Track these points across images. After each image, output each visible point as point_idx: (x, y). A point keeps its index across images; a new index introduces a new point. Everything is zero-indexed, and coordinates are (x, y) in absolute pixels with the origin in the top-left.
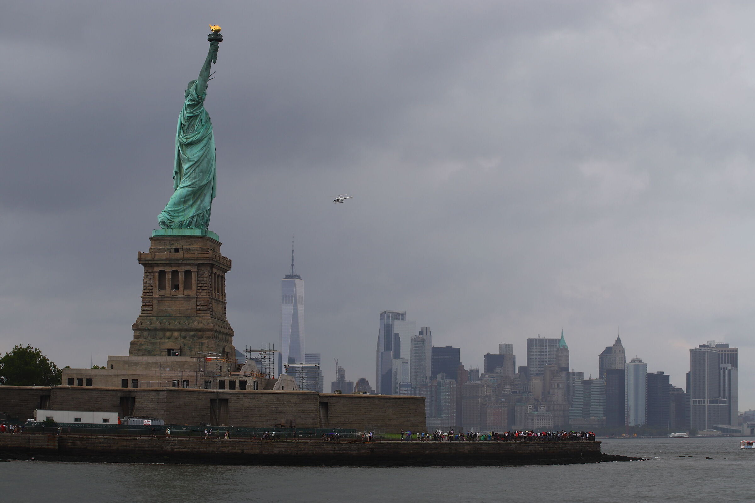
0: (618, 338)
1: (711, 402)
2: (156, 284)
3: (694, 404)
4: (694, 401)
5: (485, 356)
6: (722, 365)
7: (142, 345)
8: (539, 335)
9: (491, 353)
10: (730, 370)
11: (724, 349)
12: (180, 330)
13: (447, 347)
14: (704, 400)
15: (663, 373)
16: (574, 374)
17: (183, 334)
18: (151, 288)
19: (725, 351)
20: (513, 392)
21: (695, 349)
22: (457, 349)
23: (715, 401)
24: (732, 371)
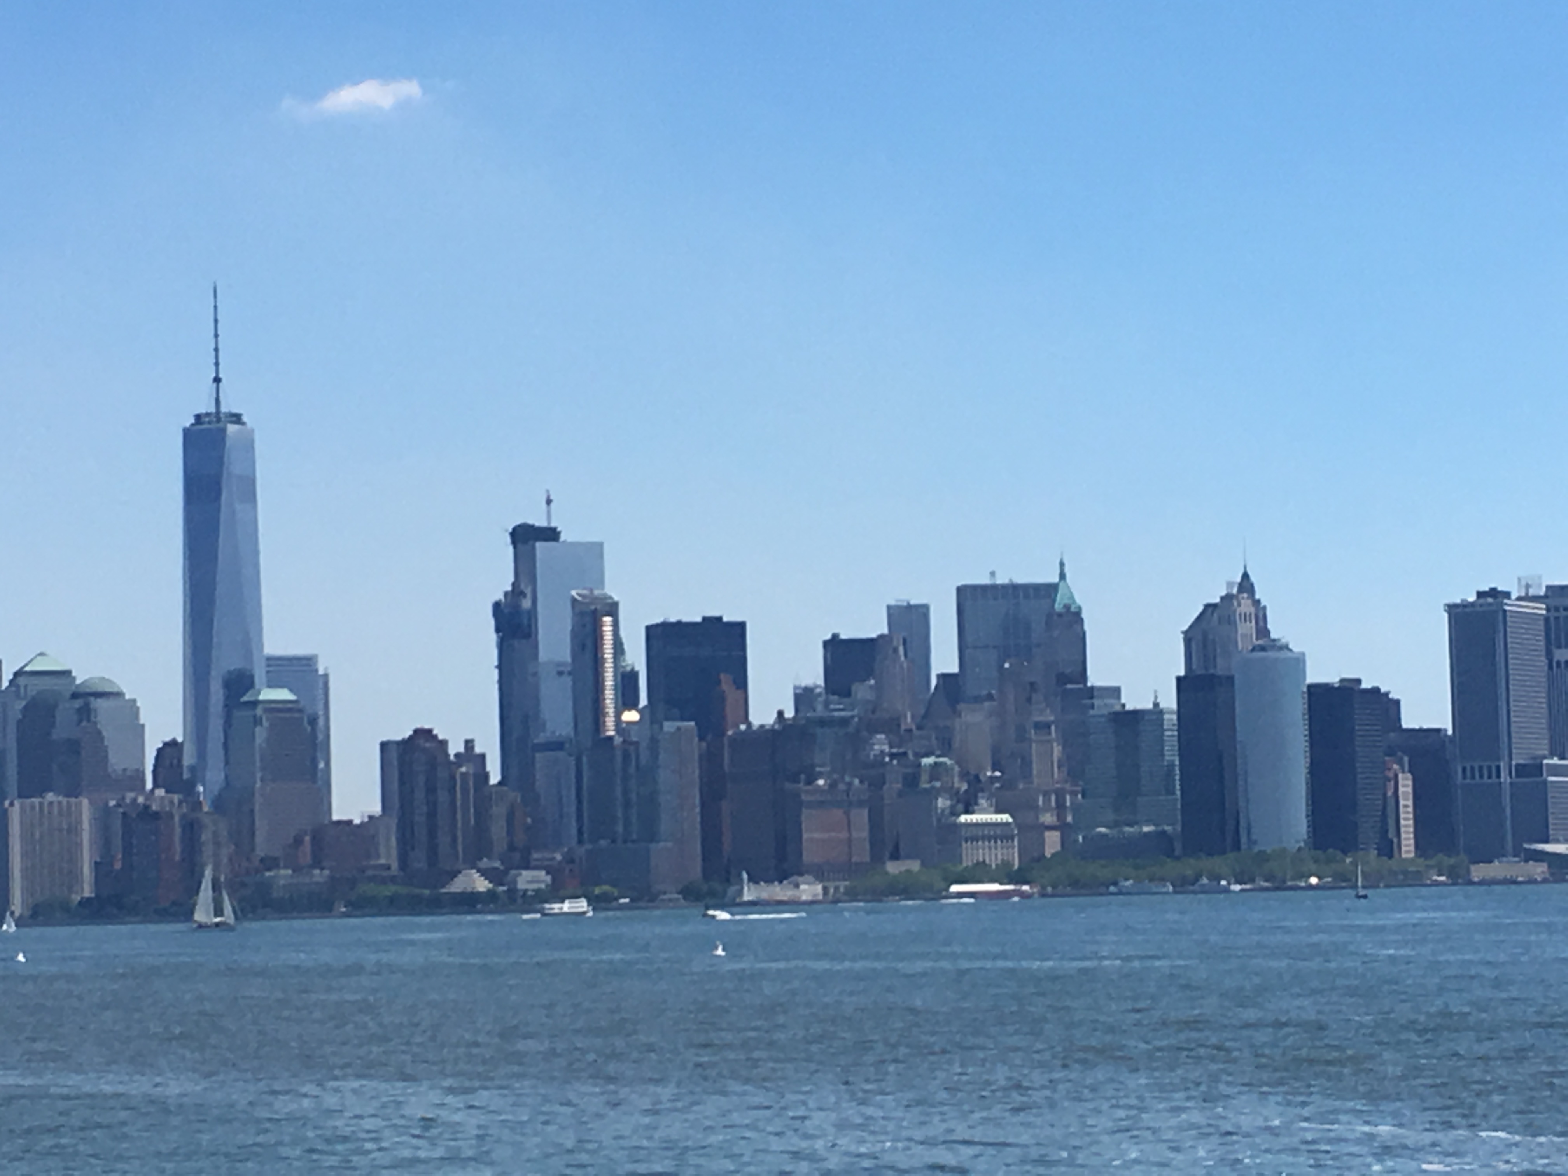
0: (1246, 576)
1: (1520, 770)
3: (1464, 777)
4: (1464, 769)
5: (827, 643)
9: (843, 636)
13: (705, 619)
14: (1498, 768)
15: (1358, 681)
16: (1091, 692)
20: (892, 756)
21: (1465, 605)
22: (741, 626)
23: (1534, 769)
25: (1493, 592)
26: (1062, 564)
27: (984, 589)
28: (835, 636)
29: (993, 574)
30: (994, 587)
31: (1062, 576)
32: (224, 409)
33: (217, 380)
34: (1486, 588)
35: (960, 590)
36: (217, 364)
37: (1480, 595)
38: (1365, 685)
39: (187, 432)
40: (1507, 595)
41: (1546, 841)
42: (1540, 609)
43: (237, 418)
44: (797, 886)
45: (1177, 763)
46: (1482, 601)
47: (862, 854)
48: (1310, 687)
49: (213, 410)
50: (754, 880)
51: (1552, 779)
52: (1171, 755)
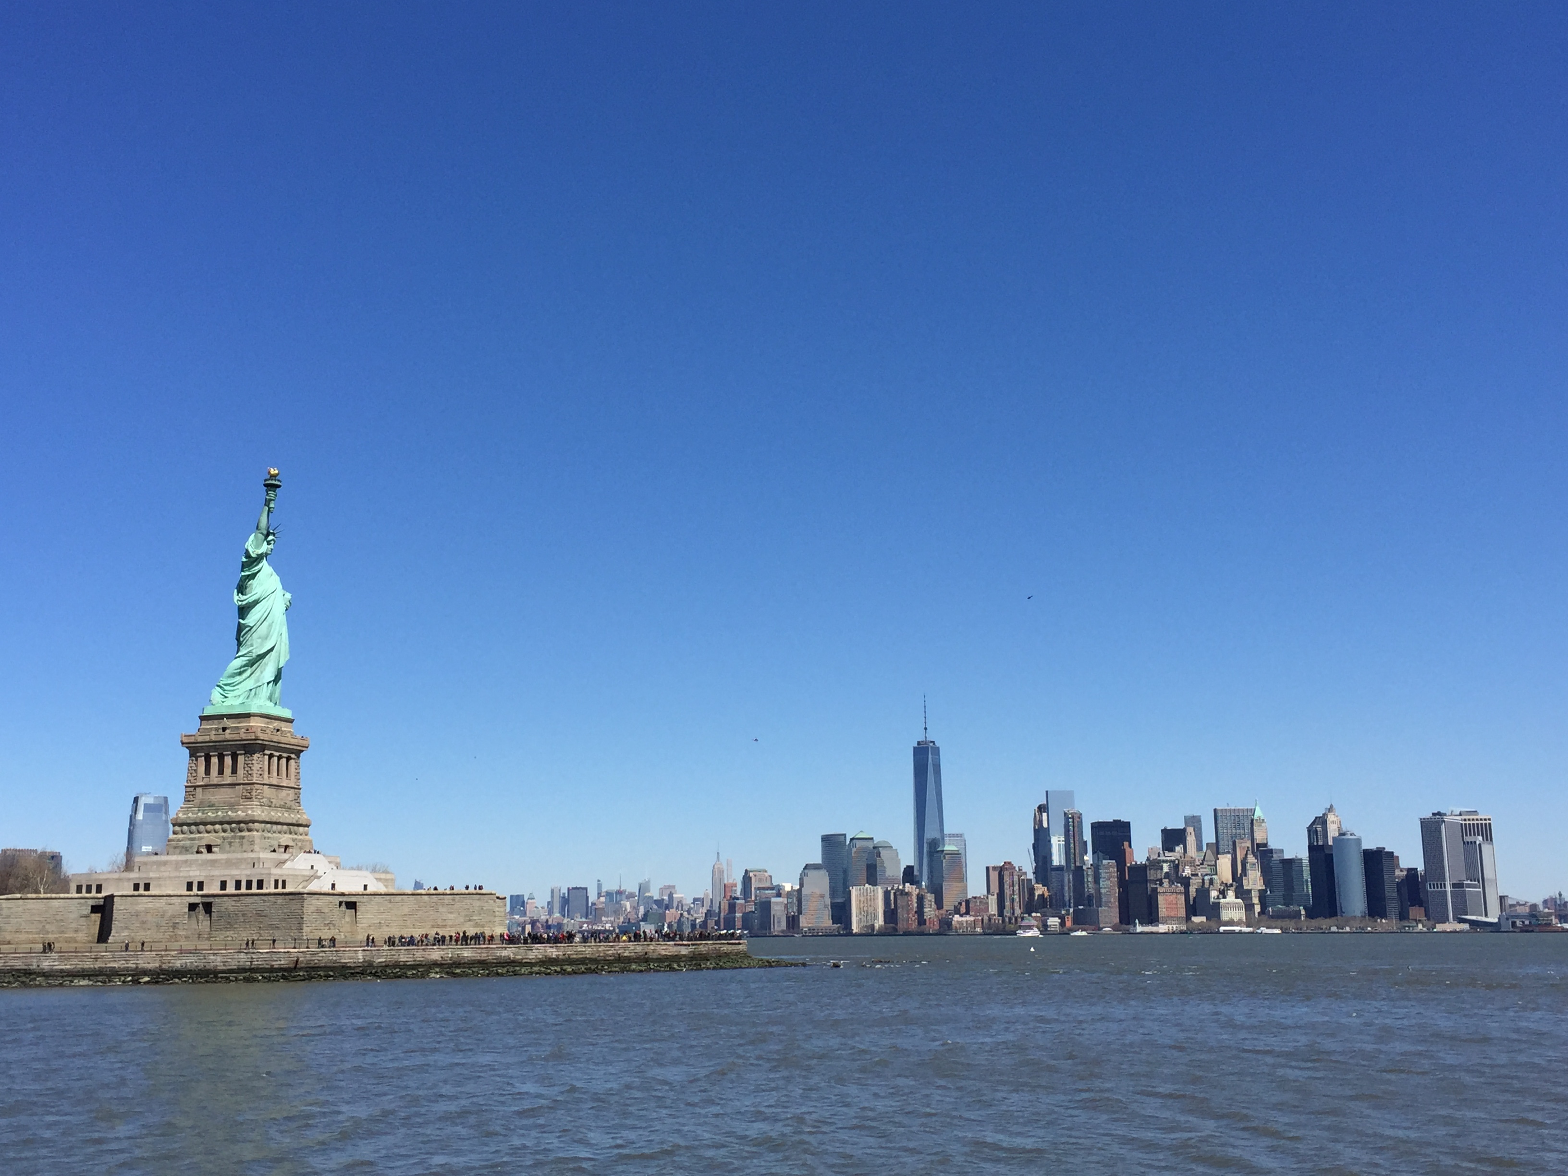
0: (1331, 806)
1: (1454, 886)
2: (201, 769)
3: (1431, 887)
4: (1430, 884)
5: (1162, 830)
6: (1468, 839)
7: (180, 841)
8: (1228, 804)
9: (1169, 828)
10: (1480, 845)
11: (1471, 817)
12: (221, 823)
13: (1114, 821)
14: (1445, 885)
15: (1384, 848)
16: (1271, 851)
17: (226, 826)
18: (195, 775)
19: (1473, 820)
20: (1192, 875)
21: (1427, 818)
22: (1129, 823)
23: (1460, 885)
24: (1482, 846)
25: (1439, 814)
27: (1224, 811)
28: (1165, 828)
30: (1229, 810)
32: (928, 739)
33: (926, 729)
34: (1436, 812)
35: (1215, 811)
37: (1434, 814)
38: (1386, 850)
39: (915, 750)
40: (1445, 815)
41: (1467, 915)
42: (1459, 820)
43: (933, 742)
44: (1158, 926)
45: (1309, 880)
46: (1434, 817)
47: (1182, 913)
48: (1364, 850)
49: (924, 739)
50: (1141, 923)
51: (1467, 889)
52: (1307, 875)
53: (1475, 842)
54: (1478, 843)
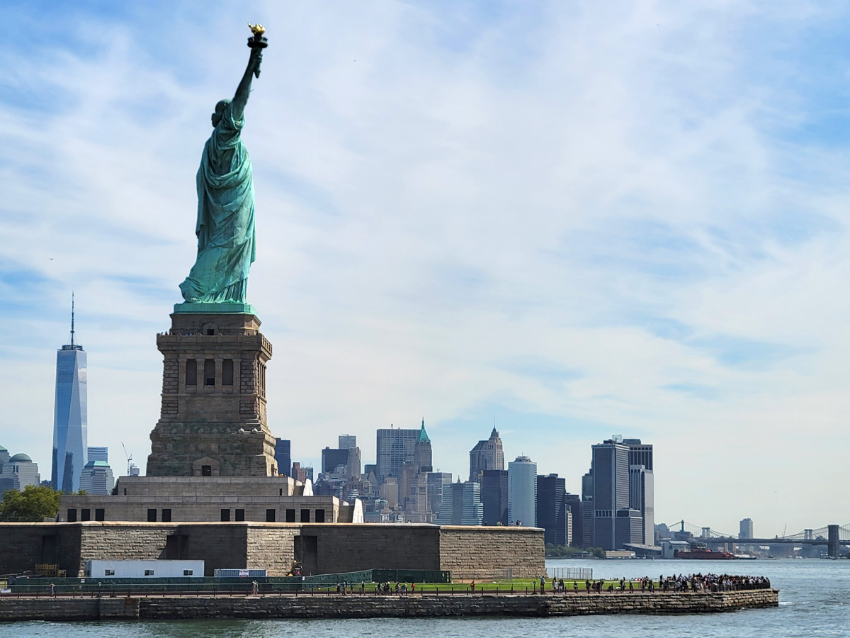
0: (494, 430)
1: (620, 514)
2: (183, 377)
3: (597, 516)
4: (597, 512)
5: (323, 451)
6: (633, 467)
7: (165, 461)
9: (330, 448)
10: (643, 473)
11: (634, 446)
12: (218, 441)
14: (611, 512)
15: (557, 475)
17: (223, 445)
18: (175, 383)
19: (636, 449)
21: (599, 445)
22: (289, 442)
23: (624, 513)
24: (646, 474)
25: (610, 441)
26: (423, 422)
27: (389, 430)
28: (327, 448)
29: (392, 425)
30: (393, 431)
31: (423, 427)
32: (75, 344)
33: (73, 332)
34: (607, 439)
35: (379, 431)
36: (73, 325)
37: (605, 442)
38: (559, 477)
39: (59, 354)
40: (616, 442)
41: (630, 543)
42: (627, 448)
43: (80, 348)
46: (606, 444)
48: (538, 476)
49: (70, 343)
51: (631, 517)
52: (476, 502)
53: (639, 471)
54: (641, 470)
